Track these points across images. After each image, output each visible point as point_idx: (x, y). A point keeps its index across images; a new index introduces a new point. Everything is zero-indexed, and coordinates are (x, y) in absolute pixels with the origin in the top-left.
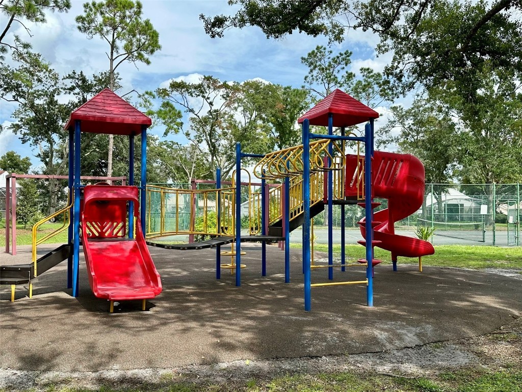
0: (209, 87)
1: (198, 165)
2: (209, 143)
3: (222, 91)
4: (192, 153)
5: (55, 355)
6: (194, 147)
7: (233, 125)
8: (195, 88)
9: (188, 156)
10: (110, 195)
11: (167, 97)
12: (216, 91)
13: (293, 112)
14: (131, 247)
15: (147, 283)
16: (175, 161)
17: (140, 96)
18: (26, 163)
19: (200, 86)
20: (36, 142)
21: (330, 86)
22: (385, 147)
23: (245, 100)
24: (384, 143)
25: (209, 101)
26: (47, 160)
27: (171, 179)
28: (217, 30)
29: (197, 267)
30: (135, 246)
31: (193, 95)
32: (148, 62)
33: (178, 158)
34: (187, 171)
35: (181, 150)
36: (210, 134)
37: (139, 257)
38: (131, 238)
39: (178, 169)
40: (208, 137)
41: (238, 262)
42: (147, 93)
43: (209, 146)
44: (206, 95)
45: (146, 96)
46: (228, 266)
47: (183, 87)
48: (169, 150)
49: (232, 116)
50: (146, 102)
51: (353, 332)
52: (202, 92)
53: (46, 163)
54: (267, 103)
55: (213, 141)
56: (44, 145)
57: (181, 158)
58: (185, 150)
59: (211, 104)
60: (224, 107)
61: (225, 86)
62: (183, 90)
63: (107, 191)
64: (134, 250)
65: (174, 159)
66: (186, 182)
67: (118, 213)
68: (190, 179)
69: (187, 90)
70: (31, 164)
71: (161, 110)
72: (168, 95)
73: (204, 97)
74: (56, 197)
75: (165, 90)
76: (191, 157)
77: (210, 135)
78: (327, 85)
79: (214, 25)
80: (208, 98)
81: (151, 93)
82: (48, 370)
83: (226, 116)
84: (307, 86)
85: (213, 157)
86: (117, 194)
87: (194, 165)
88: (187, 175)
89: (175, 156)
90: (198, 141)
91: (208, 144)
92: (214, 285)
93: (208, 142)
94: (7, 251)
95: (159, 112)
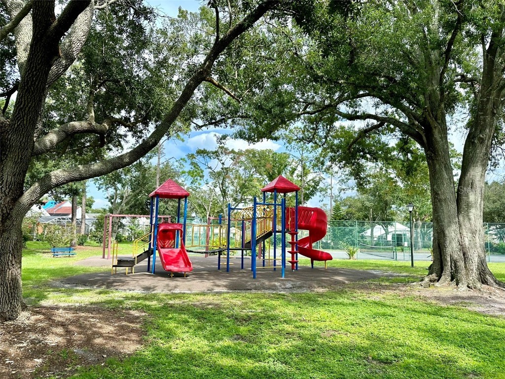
0: (222, 153)
1: (214, 204)
2: (222, 189)
3: (231, 156)
4: (210, 194)
5: (155, 287)
6: (211, 191)
7: (238, 177)
8: (213, 153)
9: (207, 197)
10: (170, 228)
11: (194, 159)
12: (227, 156)
13: (281, 168)
14: (178, 251)
15: (186, 266)
16: (198, 200)
17: (177, 161)
18: (91, 201)
19: (216, 152)
20: (107, 189)
21: (303, 152)
22: (345, 193)
23: (245, 162)
24: (344, 190)
25: (222, 162)
26: (113, 201)
27: (194, 213)
28: (223, 141)
29: (208, 265)
30: (180, 251)
31: (212, 158)
32: (183, 141)
33: (200, 198)
34: (206, 207)
35: (202, 192)
37: (182, 256)
38: (177, 247)
39: (200, 206)
41: (228, 262)
42: (181, 159)
43: (221, 191)
44: (220, 158)
45: (181, 161)
46: (224, 263)
47: (205, 153)
48: (194, 192)
49: (238, 171)
50: (180, 165)
51: (267, 283)
52: (217, 156)
53: (112, 203)
54: (260, 164)
55: (224, 188)
56: (111, 191)
57: (202, 198)
58: (205, 192)
59: (223, 164)
60: (231, 166)
61: (233, 152)
62: (205, 155)
63: (169, 226)
64: (180, 253)
65: (197, 199)
66: (205, 215)
67: (171, 236)
68: (208, 213)
69: (208, 155)
70: (94, 201)
71: (190, 171)
72: (195, 158)
73: (219, 159)
74: (117, 226)
75: (193, 155)
76: (209, 197)
77: (222, 184)
78: (301, 152)
79: (221, 139)
80: (221, 160)
81: (184, 159)
82: (154, 291)
83: (234, 171)
84: (288, 152)
85: (224, 198)
86: (173, 227)
87: (211, 203)
88: (206, 210)
89: (198, 196)
90: (214, 186)
92: (216, 271)
94: (104, 257)
95: (189, 172)
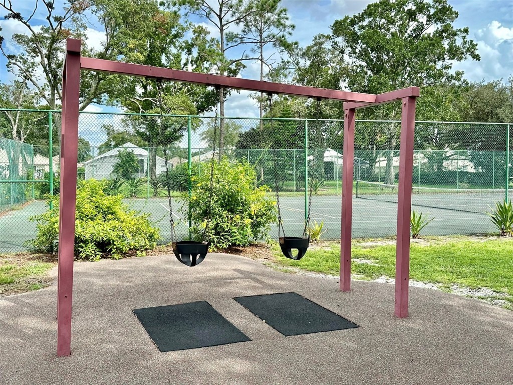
2: (48, 68)
4: (16, 93)
9: (11, 98)
34: (10, 117)
36: (49, 55)
40: (46, 60)
43: (47, 74)
59: (50, 5)
68: (15, 127)
91: (45, 70)
93: (45, 68)
